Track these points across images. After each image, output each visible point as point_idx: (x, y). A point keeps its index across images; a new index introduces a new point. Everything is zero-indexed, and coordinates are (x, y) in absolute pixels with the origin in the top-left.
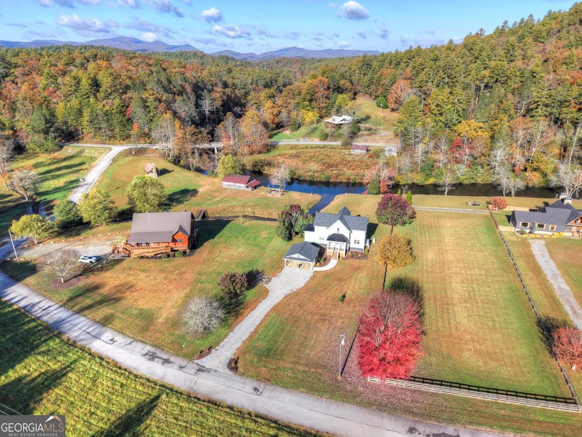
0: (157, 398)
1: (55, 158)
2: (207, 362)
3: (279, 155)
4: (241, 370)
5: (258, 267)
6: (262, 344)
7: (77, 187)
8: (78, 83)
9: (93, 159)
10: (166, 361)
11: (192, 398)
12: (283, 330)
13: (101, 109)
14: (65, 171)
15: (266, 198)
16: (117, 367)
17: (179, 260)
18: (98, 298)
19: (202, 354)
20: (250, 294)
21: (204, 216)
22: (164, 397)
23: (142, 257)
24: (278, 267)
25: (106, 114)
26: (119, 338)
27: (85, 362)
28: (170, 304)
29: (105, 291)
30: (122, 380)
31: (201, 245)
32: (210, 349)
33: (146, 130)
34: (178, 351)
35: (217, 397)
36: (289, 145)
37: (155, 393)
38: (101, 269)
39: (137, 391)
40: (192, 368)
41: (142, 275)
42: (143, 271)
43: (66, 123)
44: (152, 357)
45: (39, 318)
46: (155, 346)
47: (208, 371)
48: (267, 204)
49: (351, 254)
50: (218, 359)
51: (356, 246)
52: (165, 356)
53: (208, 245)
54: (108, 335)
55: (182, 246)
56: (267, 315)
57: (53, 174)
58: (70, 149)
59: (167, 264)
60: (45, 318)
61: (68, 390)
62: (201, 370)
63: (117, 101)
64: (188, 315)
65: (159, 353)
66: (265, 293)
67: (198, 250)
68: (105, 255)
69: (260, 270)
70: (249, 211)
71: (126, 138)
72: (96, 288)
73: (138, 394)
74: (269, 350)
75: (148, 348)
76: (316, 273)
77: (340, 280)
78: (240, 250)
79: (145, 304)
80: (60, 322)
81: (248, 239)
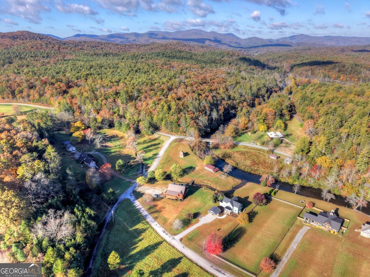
0: (163, 241)
1: (150, 139)
2: (175, 237)
3: (236, 152)
4: (182, 241)
5: (200, 211)
6: (190, 237)
7: (156, 158)
8: (163, 108)
9: (163, 141)
10: (167, 234)
11: (170, 244)
12: (197, 234)
13: (170, 120)
14: (153, 147)
15: (218, 178)
16: (156, 232)
17: (179, 202)
18: (155, 210)
19: (175, 235)
20: (194, 220)
21: (193, 183)
22: (164, 242)
23: (169, 199)
24: (206, 213)
25: (171, 122)
26: (158, 225)
27: (150, 229)
28: (172, 218)
29: (157, 208)
30: (157, 235)
31: (187, 197)
32: (177, 234)
33: (185, 130)
34: (170, 232)
35: (175, 246)
36: (244, 146)
37: (162, 241)
38: (157, 200)
39: (159, 239)
40: (172, 238)
41: (168, 205)
42: (168, 204)
43: (156, 123)
44: (164, 232)
45: (141, 213)
46: (166, 229)
47: (175, 239)
48: (217, 182)
49: (233, 214)
50: (178, 237)
51: (235, 212)
52: (167, 233)
53: (189, 197)
54: (156, 223)
55: (181, 197)
56: (195, 229)
57: (149, 148)
58: (156, 135)
59: (175, 203)
60: (143, 214)
61: (146, 234)
62: (173, 239)
63: (176, 117)
64: (174, 223)
65: (166, 232)
66: (198, 221)
67: (186, 199)
68: (159, 195)
69: (201, 212)
70: (209, 184)
71: (177, 132)
72: (156, 206)
73: (159, 240)
74: (191, 239)
75: (164, 229)
76: (217, 218)
77: (223, 223)
78: (198, 203)
79: (166, 216)
80: (146, 216)
81: (203, 198)
